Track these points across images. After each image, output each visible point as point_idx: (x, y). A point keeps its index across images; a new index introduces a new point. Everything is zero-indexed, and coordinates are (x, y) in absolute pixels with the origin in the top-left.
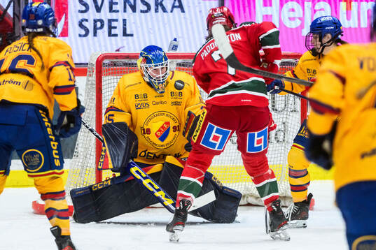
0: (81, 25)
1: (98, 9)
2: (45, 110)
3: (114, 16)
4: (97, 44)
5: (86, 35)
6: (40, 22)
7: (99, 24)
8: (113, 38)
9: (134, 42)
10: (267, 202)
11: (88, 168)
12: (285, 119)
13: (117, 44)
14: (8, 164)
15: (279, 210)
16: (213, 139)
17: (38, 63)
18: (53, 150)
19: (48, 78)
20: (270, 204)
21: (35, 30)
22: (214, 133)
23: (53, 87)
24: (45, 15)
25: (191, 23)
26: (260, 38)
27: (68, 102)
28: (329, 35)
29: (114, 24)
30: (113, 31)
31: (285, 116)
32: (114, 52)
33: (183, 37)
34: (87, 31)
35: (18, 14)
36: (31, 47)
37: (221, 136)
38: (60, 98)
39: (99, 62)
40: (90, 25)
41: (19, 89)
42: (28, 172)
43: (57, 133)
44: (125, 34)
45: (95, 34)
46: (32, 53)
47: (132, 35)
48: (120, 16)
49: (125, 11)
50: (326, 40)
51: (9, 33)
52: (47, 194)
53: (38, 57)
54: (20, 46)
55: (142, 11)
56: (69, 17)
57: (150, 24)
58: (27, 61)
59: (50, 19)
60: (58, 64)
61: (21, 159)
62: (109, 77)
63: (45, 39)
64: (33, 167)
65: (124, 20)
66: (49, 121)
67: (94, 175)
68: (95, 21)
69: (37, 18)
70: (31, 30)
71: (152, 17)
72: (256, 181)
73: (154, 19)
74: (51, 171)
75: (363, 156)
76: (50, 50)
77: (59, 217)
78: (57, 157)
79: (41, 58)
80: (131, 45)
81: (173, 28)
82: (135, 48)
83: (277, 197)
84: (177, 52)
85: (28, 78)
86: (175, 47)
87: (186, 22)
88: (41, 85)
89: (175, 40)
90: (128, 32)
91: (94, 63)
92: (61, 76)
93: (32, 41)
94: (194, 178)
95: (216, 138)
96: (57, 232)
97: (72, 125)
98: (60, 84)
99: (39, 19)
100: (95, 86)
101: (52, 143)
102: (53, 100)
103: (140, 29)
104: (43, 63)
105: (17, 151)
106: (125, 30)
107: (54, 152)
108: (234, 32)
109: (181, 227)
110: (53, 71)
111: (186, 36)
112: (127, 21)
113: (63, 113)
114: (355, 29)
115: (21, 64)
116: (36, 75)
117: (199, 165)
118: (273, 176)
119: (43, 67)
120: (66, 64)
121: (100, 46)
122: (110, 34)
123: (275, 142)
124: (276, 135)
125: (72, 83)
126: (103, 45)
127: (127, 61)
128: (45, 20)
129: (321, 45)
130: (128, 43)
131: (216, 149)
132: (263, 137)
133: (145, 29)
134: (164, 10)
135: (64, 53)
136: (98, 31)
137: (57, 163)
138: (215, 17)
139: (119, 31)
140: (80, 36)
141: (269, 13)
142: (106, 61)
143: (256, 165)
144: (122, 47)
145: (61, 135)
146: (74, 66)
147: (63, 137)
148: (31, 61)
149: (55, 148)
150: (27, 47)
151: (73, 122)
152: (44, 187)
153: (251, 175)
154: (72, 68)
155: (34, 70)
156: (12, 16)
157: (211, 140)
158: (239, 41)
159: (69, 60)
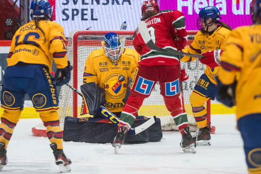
0: (64, 13)
1: (75, 3)
2: (47, 68)
3: (85, 7)
4: (74, 26)
5: (67, 19)
6: (42, 11)
7: (75, 12)
8: (84, 21)
9: (97, 24)
10: (180, 128)
11: (68, 106)
12: (196, 75)
13: (86, 26)
14: (22, 103)
15: (189, 133)
16: (142, 87)
17: (42, 38)
18: (52, 93)
19: (49, 47)
20: (183, 130)
21: (39, 16)
22: (143, 83)
23: (53, 53)
24: (45, 7)
25: (135, 12)
26: (173, 23)
27: (62, 63)
28: (210, 19)
29: (85, 12)
30: (85, 17)
31: (196, 72)
32: (85, 30)
33: (129, 21)
34: (68, 17)
35: (23, 5)
36: (37, 27)
37: (147, 85)
38: (57, 60)
39: (76, 37)
40: (69, 13)
41: (30, 54)
42: (36, 108)
43: (55, 83)
44: (92, 19)
45: (73, 19)
46: (38, 31)
47: (97, 20)
48: (89, 7)
49: (92, 4)
50: (208, 22)
51: (17, 17)
52: (48, 122)
53: (42, 34)
54: (29, 26)
55: (103, 4)
56: (56, 8)
57: (108, 12)
58: (35, 36)
59: (48, 9)
60: (56, 38)
61: (32, 100)
62: (82, 47)
63: (46, 22)
64: (39, 105)
65: (92, 10)
66: (50, 75)
67: (72, 110)
68: (73, 10)
69: (40, 8)
70: (36, 16)
71: (109, 8)
72: (173, 115)
73: (111, 9)
74: (51, 108)
75: (255, 97)
76: (50, 29)
77: (55, 137)
78: (55, 98)
79: (44, 34)
80: (96, 26)
81: (123, 15)
82: (98, 27)
83: (187, 125)
84: (126, 30)
85: (35, 47)
86: (125, 27)
87: (131, 11)
88: (44, 52)
89: (125, 22)
90: (94, 18)
91: (72, 38)
92: (58, 46)
93: (38, 23)
94: (130, 112)
95: (144, 86)
96: (54, 147)
97: (64, 78)
98: (58, 51)
99: (42, 9)
100: (73, 53)
101: (51, 89)
102: (52, 62)
103: (101, 16)
104: (45, 37)
105: (29, 94)
106: (92, 16)
107: (53, 95)
108: (157, 17)
109: (119, 144)
110: (53, 43)
111: (131, 20)
112: (94, 11)
113: (59, 70)
114: (242, 15)
115: (31, 38)
116: (41, 45)
117: (134, 104)
118: (184, 111)
119: (45, 40)
120: (61, 38)
121: (76, 27)
122: (83, 19)
123: (190, 89)
124: (190, 84)
125: (65, 50)
126: (77, 26)
127: (93, 36)
128: (45, 10)
129: (206, 26)
130: (94, 25)
131: (145, 93)
132: (175, 86)
133: (105, 16)
134: (118, 3)
135: (59, 31)
136: (75, 17)
137: (55, 102)
138: (147, 7)
139: (88, 17)
140: (63, 20)
141: (186, 6)
142: (80, 36)
143: (174, 104)
144: (90, 27)
145: (57, 84)
146: (65, 40)
147: (58, 85)
148: (37, 36)
149: (53, 92)
150: (34, 27)
151: (65, 76)
152: (46, 118)
153: (170, 110)
154: (64, 41)
155: (40, 42)
156: (19, 7)
157: (141, 88)
158: (159, 23)
159: (62, 36)
